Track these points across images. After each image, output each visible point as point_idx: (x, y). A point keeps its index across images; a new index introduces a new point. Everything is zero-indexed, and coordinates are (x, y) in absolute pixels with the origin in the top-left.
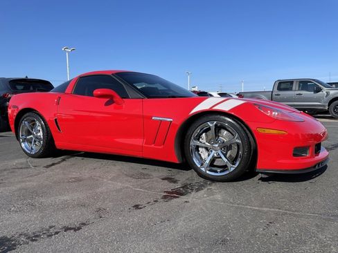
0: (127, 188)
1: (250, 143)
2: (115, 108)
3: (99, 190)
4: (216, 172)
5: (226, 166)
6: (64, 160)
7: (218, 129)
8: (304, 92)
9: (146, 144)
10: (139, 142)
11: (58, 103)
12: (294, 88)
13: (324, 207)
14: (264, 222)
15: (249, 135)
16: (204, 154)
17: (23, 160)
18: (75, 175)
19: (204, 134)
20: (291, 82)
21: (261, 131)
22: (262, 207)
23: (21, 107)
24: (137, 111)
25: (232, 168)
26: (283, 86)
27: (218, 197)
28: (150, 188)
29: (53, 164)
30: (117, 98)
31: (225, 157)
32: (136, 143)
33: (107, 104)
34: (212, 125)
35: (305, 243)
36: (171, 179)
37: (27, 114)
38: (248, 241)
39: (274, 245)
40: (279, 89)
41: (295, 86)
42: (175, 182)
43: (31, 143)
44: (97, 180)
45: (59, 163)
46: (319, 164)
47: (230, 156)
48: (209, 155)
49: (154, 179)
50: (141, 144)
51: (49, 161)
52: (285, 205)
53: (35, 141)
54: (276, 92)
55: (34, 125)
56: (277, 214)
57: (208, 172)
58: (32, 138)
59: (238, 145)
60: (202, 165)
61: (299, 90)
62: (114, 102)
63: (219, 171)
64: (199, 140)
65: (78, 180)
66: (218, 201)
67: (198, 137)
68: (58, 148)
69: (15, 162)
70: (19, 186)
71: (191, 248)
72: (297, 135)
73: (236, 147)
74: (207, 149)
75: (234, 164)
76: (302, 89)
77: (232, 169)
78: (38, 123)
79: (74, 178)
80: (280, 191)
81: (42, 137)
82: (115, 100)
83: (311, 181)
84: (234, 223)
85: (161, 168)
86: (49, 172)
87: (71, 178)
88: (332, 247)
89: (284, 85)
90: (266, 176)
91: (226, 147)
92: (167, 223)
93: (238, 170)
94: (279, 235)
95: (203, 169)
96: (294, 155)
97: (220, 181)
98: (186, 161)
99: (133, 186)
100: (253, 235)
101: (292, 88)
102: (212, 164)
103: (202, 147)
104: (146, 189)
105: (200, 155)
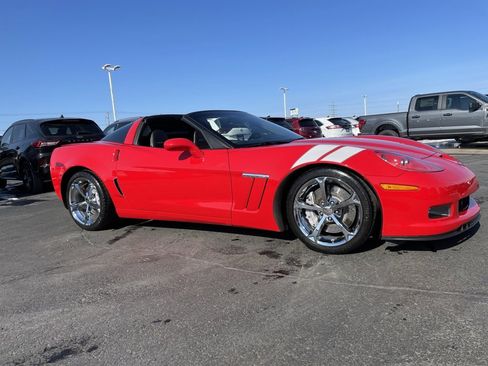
0: (217, 267)
1: (372, 203)
2: (192, 162)
3: (182, 272)
4: (330, 242)
5: (341, 234)
6: (129, 232)
7: (330, 186)
8: (454, 112)
9: (235, 208)
10: (226, 206)
11: (117, 158)
12: (439, 106)
13: (468, 283)
14: (390, 305)
15: (371, 193)
16: (312, 219)
17: (77, 235)
18: (148, 252)
19: (311, 193)
20: (435, 98)
21: (385, 187)
22: (389, 285)
23: (68, 165)
24: (221, 166)
25: (350, 236)
26: (423, 104)
27: (334, 274)
28: (245, 267)
29: (117, 239)
30: (195, 149)
31: (340, 222)
32: (222, 207)
33: (182, 158)
34: (321, 181)
35: (439, 328)
36: (271, 252)
37: (77, 174)
38: (371, 328)
39: (401, 332)
40: (418, 108)
41: (441, 103)
42: (277, 256)
43: (84, 211)
44: (178, 258)
45: (124, 236)
46: (464, 226)
47: (347, 220)
48: (319, 220)
49: (250, 254)
50: (229, 209)
51: (111, 234)
52: (419, 281)
53: (90, 209)
54: (414, 112)
55: (86, 187)
56: (407, 294)
57: (319, 242)
58: (85, 205)
59: (357, 207)
60: (310, 233)
61: (447, 108)
62: (190, 155)
63: (333, 240)
64: (305, 201)
65: (154, 259)
66: (332, 279)
67: (304, 198)
68: (120, 216)
69: (68, 237)
70: (82, 270)
71: (303, 339)
72: (433, 189)
73: (354, 209)
74: (316, 212)
75: (352, 231)
76: (452, 107)
77: (350, 238)
78: (92, 186)
79: (148, 257)
80: (412, 263)
81: (99, 203)
82: (192, 152)
83: (455, 247)
84: (352, 307)
85: (256, 238)
86: (114, 249)
87: (144, 257)
88: (471, 332)
89: (425, 103)
90: (395, 245)
91: (342, 210)
92: (271, 310)
93: (358, 238)
94: (409, 320)
95: (312, 239)
96: (431, 216)
97: (335, 254)
98: (290, 229)
99: (223, 264)
100: (376, 321)
101: (436, 106)
102: (323, 231)
103: (310, 210)
104: (241, 267)
105: (307, 220)
